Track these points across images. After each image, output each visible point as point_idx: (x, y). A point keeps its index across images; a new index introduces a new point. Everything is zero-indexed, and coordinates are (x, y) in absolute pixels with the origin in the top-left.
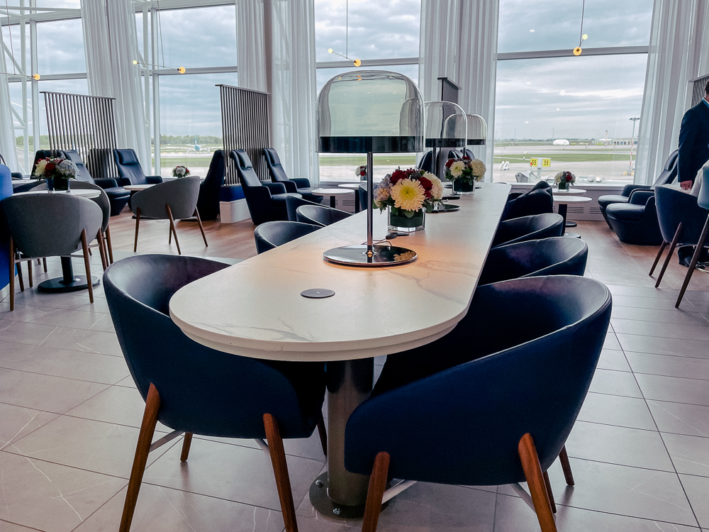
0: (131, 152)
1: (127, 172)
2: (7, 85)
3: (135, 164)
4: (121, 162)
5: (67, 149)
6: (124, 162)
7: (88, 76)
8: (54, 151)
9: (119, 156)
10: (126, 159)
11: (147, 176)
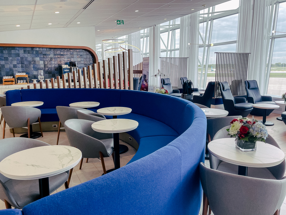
0: (255, 82)
1: (252, 94)
2: (198, 49)
3: (256, 89)
4: (249, 88)
5: (223, 81)
6: (251, 87)
7: (237, 42)
8: (217, 82)
9: (248, 85)
10: (252, 86)
11: (262, 95)
